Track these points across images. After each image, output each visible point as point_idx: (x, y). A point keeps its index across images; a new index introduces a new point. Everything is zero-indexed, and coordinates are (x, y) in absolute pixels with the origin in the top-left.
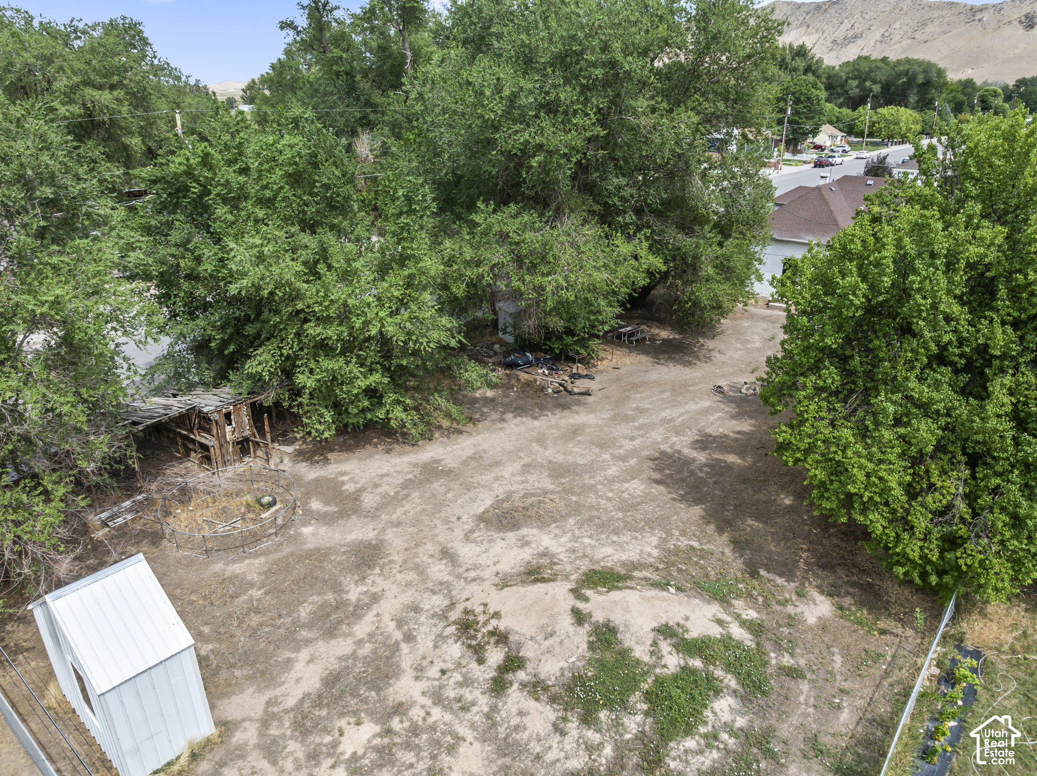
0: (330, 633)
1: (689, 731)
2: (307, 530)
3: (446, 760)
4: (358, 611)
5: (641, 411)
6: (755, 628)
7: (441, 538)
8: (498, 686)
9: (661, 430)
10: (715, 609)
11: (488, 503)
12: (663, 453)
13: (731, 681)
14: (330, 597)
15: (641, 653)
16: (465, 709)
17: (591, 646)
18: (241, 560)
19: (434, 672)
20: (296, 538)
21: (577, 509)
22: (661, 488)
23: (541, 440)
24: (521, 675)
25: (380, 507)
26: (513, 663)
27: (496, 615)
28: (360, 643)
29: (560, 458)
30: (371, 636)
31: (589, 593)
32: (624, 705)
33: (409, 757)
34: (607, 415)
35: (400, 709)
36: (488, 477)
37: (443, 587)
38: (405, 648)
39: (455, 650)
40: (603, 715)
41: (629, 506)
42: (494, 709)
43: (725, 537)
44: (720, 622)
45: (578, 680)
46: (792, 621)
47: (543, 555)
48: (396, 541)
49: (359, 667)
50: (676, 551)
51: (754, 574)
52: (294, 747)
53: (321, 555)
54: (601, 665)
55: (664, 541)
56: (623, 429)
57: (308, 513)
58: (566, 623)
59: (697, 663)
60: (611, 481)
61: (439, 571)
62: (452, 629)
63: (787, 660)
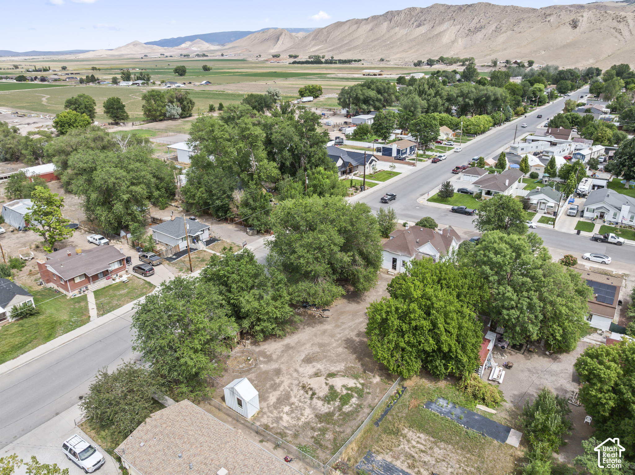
0: (275, 390)
1: (347, 404)
2: (262, 366)
3: (303, 412)
4: (279, 385)
5: (343, 323)
6: (363, 385)
7: (294, 366)
8: (311, 398)
9: (348, 330)
10: (355, 381)
11: (304, 356)
12: (348, 338)
13: (356, 395)
14: (272, 382)
15: (339, 390)
16: (306, 403)
17: (329, 390)
18: (249, 374)
19: (298, 396)
20: (260, 368)
21: (325, 357)
22: (346, 350)
23: (315, 335)
24: (316, 396)
25: (278, 359)
26: (314, 394)
27: (310, 384)
28: (282, 392)
29: (321, 341)
30: (284, 390)
31: (328, 379)
32: (335, 400)
33: (297, 412)
34: (333, 325)
35: (293, 404)
36: (303, 348)
37: (297, 379)
38: (291, 392)
39: (302, 392)
40: (331, 402)
41: (338, 355)
42: (311, 402)
43: (360, 363)
44: (355, 384)
45: (327, 396)
46: (371, 383)
47: (318, 370)
48: (284, 368)
49: (283, 397)
50: (348, 368)
51: (365, 372)
52: (275, 411)
53: (266, 372)
54: (331, 393)
55: (346, 364)
56: (338, 330)
57: (260, 361)
58: (324, 385)
59: (350, 392)
60: (334, 348)
61: (295, 375)
62: (301, 388)
63: (368, 391)
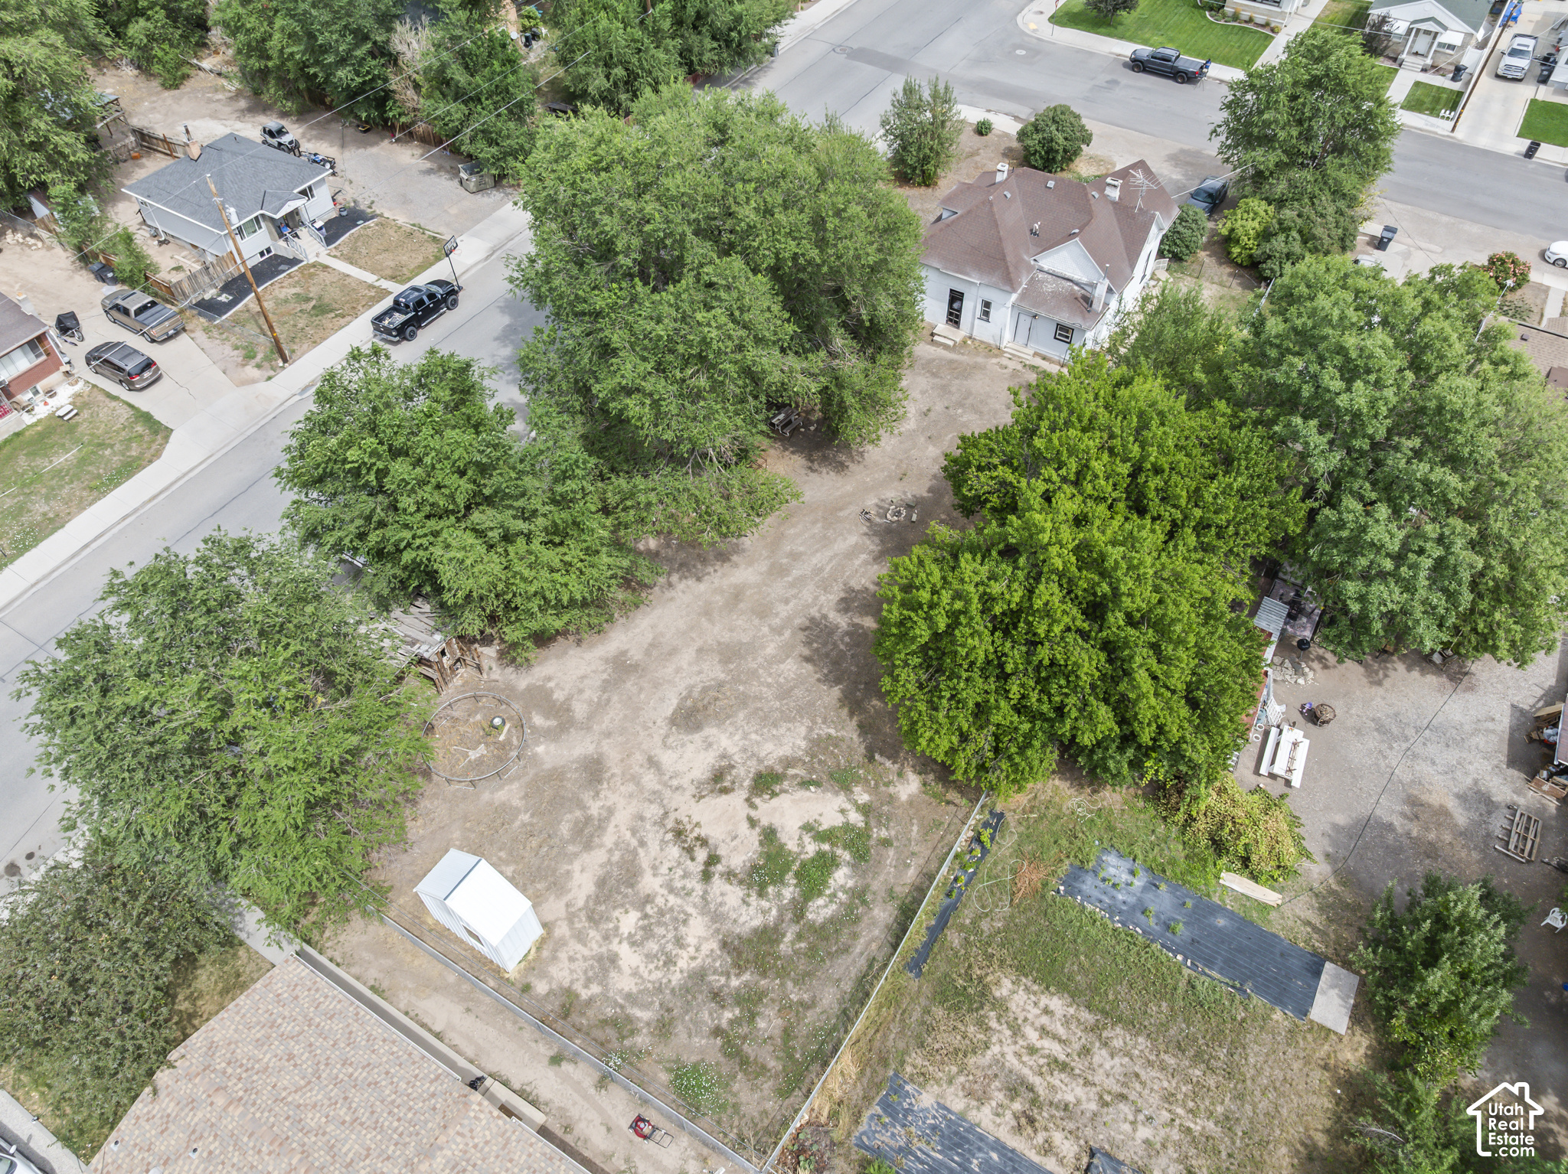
0: (588, 846)
1: (820, 894)
2: (540, 749)
3: (683, 929)
4: (601, 825)
5: (795, 556)
6: (865, 810)
7: (644, 746)
8: (706, 876)
9: (811, 587)
10: (841, 800)
11: (675, 702)
12: (812, 620)
13: (846, 856)
14: (578, 813)
15: (792, 846)
16: (688, 894)
17: (761, 843)
18: (501, 787)
19: (664, 870)
20: (535, 759)
21: (743, 700)
22: (810, 667)
23: (707, 612)
24: (719, 868)
25: (590, 717)
26: (713, 860)
27: (698, 825)
28: (610, 851)
29: (726, 637)
30: (616, 844)
31: (757, 801)
32: (782, 882)
33: (661, 931)
34: (763, 566)
35: (648, 899)
36: (670, 669)
37: (656, 797)
38: (640, 851)
39: (674, 851)
40: (770, 889)
41: (784, 693)
42: (706, 892)
43: (854, 722)
44: (843, 811)
45: (755, 868)
46: (891, 799)
47: (723, 756)
48: (612, 754)
49: (616, 872)
50: (819, 739)
51: (871, 759)
52: (592, 933)
53: (556, 775)
54: (769, 857)
55: (810, 729)
56: (778, 589)
57: (533, 727)
58: (744, 826)
59: (826, 847)
60: (771, 661)
61: (650, 780)
62: (670, 836)
63: (884, 833)
